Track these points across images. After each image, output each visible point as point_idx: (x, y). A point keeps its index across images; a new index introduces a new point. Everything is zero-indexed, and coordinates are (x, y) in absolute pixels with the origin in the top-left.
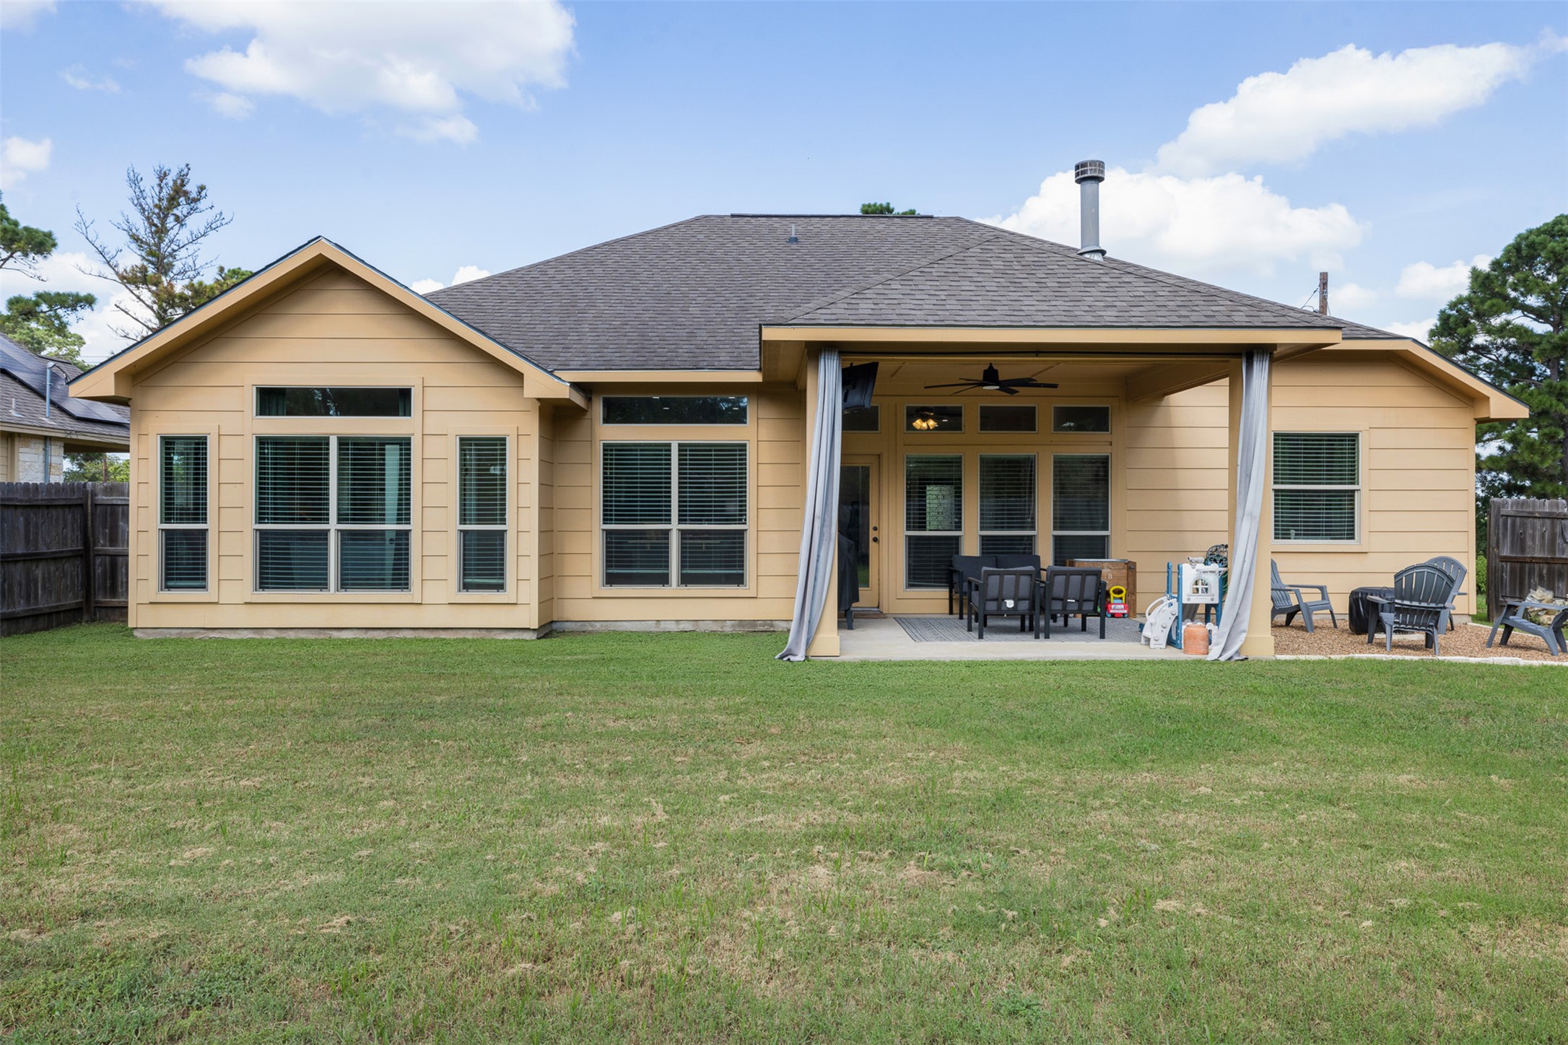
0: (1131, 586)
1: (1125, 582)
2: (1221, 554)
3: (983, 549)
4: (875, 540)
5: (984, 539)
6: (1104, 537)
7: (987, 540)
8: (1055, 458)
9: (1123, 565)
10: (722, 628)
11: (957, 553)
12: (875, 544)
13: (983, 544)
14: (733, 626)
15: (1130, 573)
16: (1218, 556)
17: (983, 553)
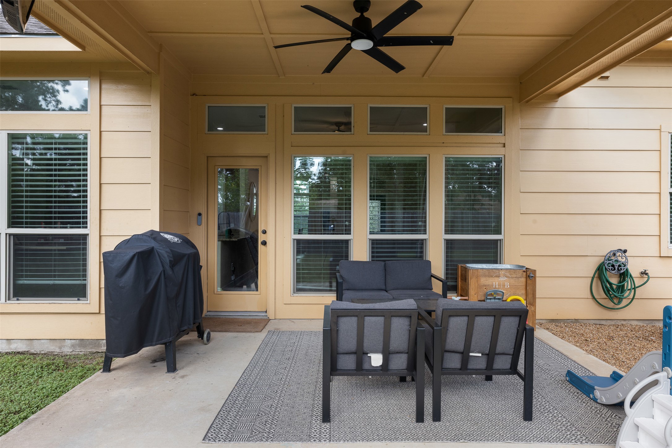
0: (530, 296)
1: (524, 292)
2: (620, 259)
3: (373, 252)
4: (264, 243)
5: (374, 243)
6: (496, 241)
7: (377, 244)
8: (447, 160)
9: (521, 272)
10: (60, 348)
11: (347, 257)
12: (263, 247)
13: (373, 248)
14: (73, 346)
15: (529, 282)
16: (617, 261)
17: (373, 257)
